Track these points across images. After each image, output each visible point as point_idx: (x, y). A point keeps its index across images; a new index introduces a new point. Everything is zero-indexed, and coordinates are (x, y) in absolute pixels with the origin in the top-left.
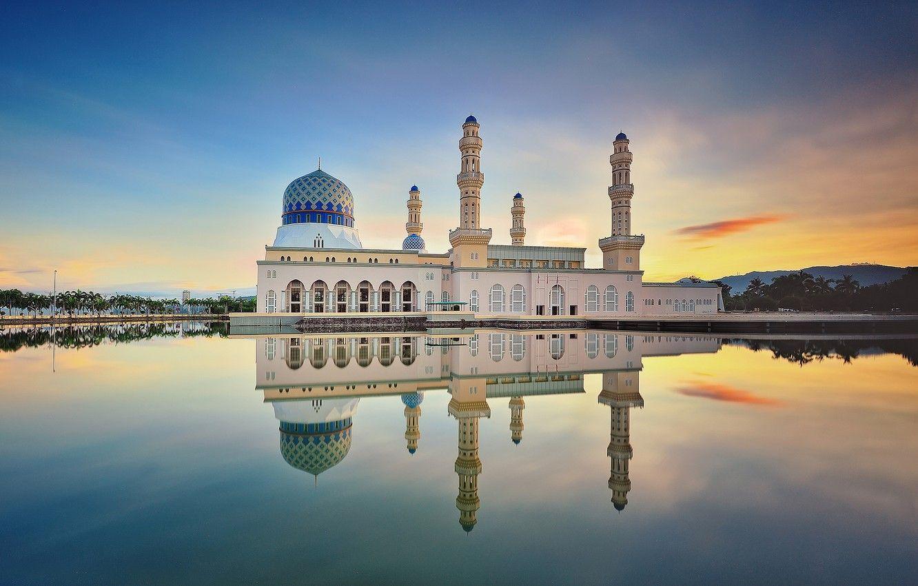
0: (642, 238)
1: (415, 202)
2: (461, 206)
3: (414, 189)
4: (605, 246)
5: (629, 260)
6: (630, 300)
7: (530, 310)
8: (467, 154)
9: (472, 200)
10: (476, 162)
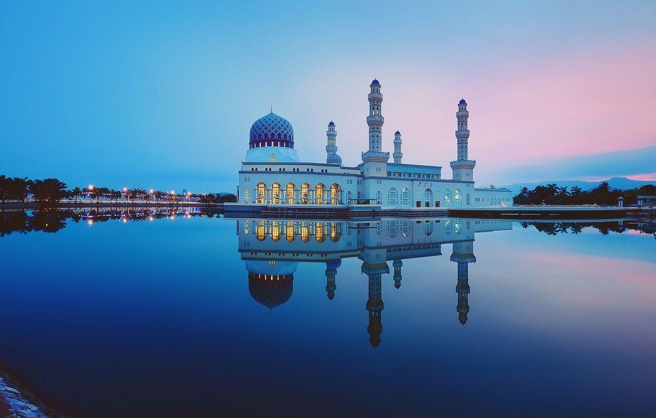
0: (474, 162)
1: (332, 133)
2: (370, 137)
3: (332, 124)
4: (454, 166)
5: (467, 175)
6: (468, 198)
7: (413, 204)
8: (374, 104)
9: (377, 134)
10: (379, 109)
